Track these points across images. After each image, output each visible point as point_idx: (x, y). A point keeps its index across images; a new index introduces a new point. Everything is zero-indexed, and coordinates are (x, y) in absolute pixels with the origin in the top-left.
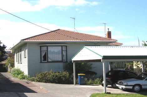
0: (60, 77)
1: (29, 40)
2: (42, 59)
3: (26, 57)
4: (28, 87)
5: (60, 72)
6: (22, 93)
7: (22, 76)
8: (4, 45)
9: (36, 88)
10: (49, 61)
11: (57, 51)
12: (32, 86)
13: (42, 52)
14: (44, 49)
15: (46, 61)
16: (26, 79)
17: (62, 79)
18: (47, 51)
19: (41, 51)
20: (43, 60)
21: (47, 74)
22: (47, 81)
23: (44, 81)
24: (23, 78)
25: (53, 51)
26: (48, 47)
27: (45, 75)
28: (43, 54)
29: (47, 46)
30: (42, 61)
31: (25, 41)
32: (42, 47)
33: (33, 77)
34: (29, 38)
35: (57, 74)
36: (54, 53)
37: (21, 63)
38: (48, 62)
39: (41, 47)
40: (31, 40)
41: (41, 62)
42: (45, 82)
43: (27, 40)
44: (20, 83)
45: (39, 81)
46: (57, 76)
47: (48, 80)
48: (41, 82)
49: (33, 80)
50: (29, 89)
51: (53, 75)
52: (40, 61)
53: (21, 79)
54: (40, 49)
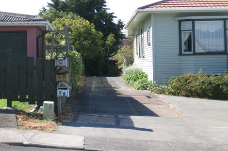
0: (219, 85)
1: (154, 8)
2: (184, 47)
3: (149, 45)
4: (145, 105)
5: (219, 74)
6: (126, 117)
7: (142, 82)
8: (120, 22)
9: (161, 106)
10: (197, 51)
11: (214, 31)
12: (156, 103)
13: (182, 32)
14: (187, 26)
15: (192, 53)
16: (149, 90)
17: (222, 89)
18: (193, 29)
19: (180, 32)
20: (185, 51)
21: (191, 79)
22: (191, 94)
23: (184, 94)
24: (144, 87)
25: (205, 31)
26: (195, 22)
27: (186, 80)
28: (185, 38)
29: (193, 21)
30: (183, 53)
31: (146, 9)
32: (182, 23)
33: (163, 84)
34: (155, 4)
35: (212, 79)
36: (207, 34)
37: (144, 57)
38: (195, 54)
39: (180, 21)
40: (159, 9)
41: (180, 54)
42: (187, 96)
43: (150, 9)
44: (133, 97)
45: (174, 94)
46: (210, 83)
47: (191, 92)
48: (178, 95)
49: (162, 92)
50: (146, 108)
51: (203, 82)
52: (178, 52)
53: (139, 89)
54: (177, 27)
